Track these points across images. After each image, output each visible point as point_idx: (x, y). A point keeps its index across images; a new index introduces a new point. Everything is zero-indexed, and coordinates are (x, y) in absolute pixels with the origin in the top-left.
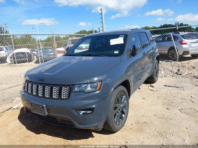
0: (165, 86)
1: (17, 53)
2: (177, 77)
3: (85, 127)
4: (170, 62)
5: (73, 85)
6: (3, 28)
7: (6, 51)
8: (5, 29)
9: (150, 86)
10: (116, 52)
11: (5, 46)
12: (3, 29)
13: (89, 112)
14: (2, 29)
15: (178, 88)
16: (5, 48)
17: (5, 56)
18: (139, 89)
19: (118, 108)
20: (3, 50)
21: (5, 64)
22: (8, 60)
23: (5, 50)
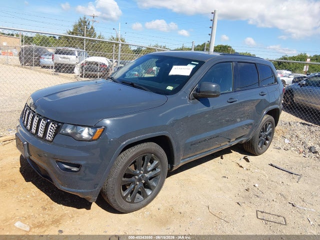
0: (272, 165)
1: (90, 63)
2: (307, 156)
3: (73, 192)
4: (309, 125)
5: (63, 123)
6: (88, 22)
7: (77, 57)
8: (91, 24)
9: (244, 158)
10: (170, 88)
11: (78, 50)
12: (89, 24)
13: (75, 169)
14: (87, 24)
15: (291, 175)
16: (78, 51)
17: (74, 63)
18: (222, 158)
19: (137, 177)
20: (74, 55)
21: (71, 75)
22: (77, 71)
23: (77, 55)
